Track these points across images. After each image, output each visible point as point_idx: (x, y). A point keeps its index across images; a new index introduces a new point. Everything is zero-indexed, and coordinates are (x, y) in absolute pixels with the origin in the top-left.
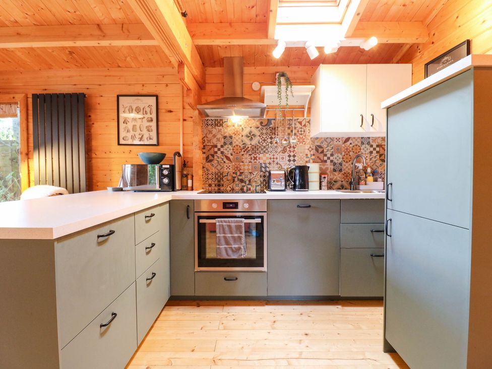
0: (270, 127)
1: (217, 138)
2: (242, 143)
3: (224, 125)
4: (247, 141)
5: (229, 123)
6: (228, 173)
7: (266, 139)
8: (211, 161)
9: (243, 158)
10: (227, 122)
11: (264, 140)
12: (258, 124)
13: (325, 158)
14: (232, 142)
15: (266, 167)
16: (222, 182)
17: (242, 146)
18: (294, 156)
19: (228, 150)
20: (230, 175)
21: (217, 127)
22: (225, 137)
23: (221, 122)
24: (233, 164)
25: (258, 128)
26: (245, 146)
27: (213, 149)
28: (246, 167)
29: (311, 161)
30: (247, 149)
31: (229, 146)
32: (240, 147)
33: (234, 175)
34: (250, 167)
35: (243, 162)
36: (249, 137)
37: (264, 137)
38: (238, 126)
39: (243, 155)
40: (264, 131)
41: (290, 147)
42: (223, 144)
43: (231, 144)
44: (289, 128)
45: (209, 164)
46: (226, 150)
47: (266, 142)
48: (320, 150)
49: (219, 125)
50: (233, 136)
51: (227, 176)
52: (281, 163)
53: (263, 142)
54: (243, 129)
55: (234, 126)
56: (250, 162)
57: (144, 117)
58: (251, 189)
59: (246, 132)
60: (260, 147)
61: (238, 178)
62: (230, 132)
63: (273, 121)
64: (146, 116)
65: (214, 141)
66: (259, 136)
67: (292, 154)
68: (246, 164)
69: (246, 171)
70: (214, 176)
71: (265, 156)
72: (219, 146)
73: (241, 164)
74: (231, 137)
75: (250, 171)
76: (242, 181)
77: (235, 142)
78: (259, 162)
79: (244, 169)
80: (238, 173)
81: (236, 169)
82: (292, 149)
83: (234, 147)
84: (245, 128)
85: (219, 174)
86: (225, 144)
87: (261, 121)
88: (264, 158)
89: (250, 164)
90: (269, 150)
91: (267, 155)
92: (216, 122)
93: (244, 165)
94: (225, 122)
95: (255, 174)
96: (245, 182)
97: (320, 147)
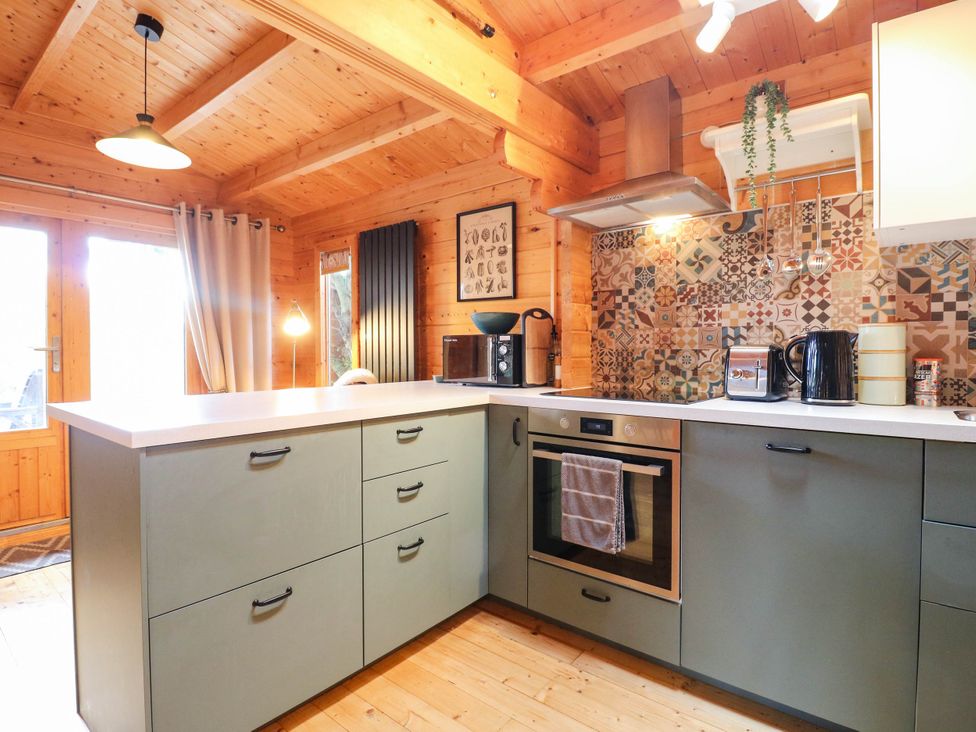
0: (749, 234)
1: (621, 275)
2: (676, 281)
3: (635, 243)
4: (690, 275)
5: (648, 238)
6: (643, 353)
7: (739, 265)
8: (608, 325)
9: (678, 317)
10: (643, 234)
11: (734, 269)
12: (718, 229)
13: (937, 307)
14: (653, 281)
15: (738, 337)
16: (631, 373)
17: (676, 288)
18: (823, 305)
19: (645, 300)
20: (649, 357)
21: (621, 250)
22: (638, 270)
23: (630, 237)
24: (656, 330)
25: (717, 238)
26: (685, 289)
27: (612, 298)
28: (687, 338)
29: (883, 317)
30: (688, 294)
31: (648, 289)
32: (672, 289)
33: (658, 357)
34: (696, 338)
35: (678, 326)
36: (693, 264)
37: (734, 260)
38: (668, 241)
39: (678, 308)
40: (735, 246)
41: (811, 280)
42: (633, 286)
43: (651, 284)
44: (806, 229)
45: (605, 331)
46: (641, 298)
47: (739, 272)
48: (916, 283)
49: (625, 243)
50: (657, 264)
51: (642, 358)
52: (780, 325)
53: (730, 273)
54: (679, 246)
55: (658, 242)
56: (697, 325)
57: (495, 248)
58: (700, 390)
59: (687, 252)
60: (722, 287)
61: (667, 364)
62: (650, 258)
63: (757, 218)
64: (498, 245)
65: (616, 281)
66: (720, 259)
67: (816, 299)
68: (687, 330)
69: (687, 347)
70: (614, 359)
71: (735, 308)
72: (625, 292)
73: (675, 330)
74: (651, 269)
75: (696, 347)
76: (676, 371)
77: (661, 280)
78: (720, 325)
79: (682, 343)
81: (662, 342)
82: (816, 286)
83: (659, 290)
84: (685, 243)
85: (625, 354)
86: (638, 285)
87: (726, 220)
88: (734, 315)
89: (697, 329)
90: (747, 292)
91: (743, 307)
92: (620, 239)
93: (682, 334)
94: (639, 235)
95: (709, 353)
96: (684, 375)
97: (916, 272)
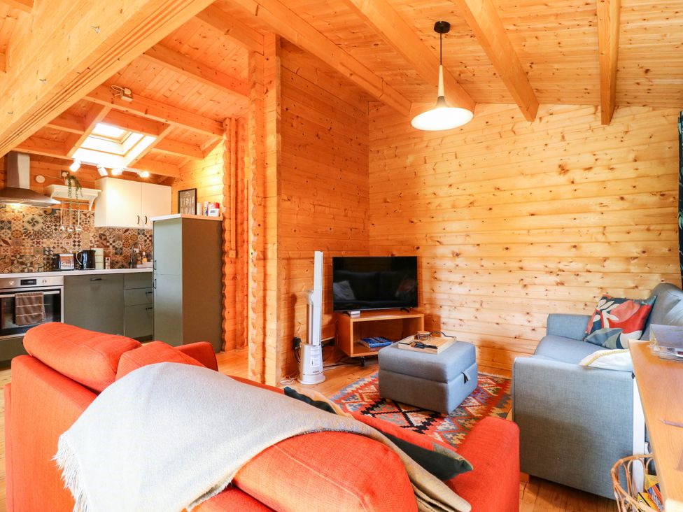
0: (54, 216)
2: (22, 229)
4: (29, 227)
5: (8, 209)
6: (5, 256)
7: (50, 226)
9: (23, 242)
10: (5, 208)
11: (48, 227)
12: (42, 212)
13: (108, 244)
15: (50, 251)
17: (23, 231)
18: (79, 242)
19: (6, 234)
20: (8, 258)
22: (2, 222)
24: (12, 247)
25: (41, 215)
26: (27, 231)
28: (27, 251)
29: (95, 246)
30: (28, 234)
31: (7, 230)
32: (20, 231)
33: (13, 258)
34: (32, 251)
36: (31, 223)
37: (48, 224)
38: (18, 212)
39: (23, 239)
40: (48, 219)
41: (75, 234)
43: (10, 228)
44: (74, 218)
46: (4, 234)
47: (50, 228)
48: (103, 237)
50: (13, 221)
51: (5, 259)
52: (66, 247)
54: (24, 215)
55: (13, 212)
58: (34, 270)
59: (28, 218)
60: (43, 233)
61: (18, 261)
62: (9, 218)
63: (57, 211)
66: (43, 223)
67: (77, 240)
68: (27, 248)
69: (27, 254)
71: (48, 241)
73: (22, 247)
74: (9, 222)
75: (32, 254)
76: (22, 263)
77: (15, 227)
78: (42, 246)
79: (25, 253)
80: (18, 256)
81: (15, 252)
82: (77, 236)
83: (14, 231)
84: (27, 214)
86: (2, 228)
87: (45, 210)
88: (48, 243)
89: (32, 247)
90: (53, 236)
91: (52, 240)
93: (25, 249)
95: (38, 256)
96: (26, 265)
97: (103, 235)
